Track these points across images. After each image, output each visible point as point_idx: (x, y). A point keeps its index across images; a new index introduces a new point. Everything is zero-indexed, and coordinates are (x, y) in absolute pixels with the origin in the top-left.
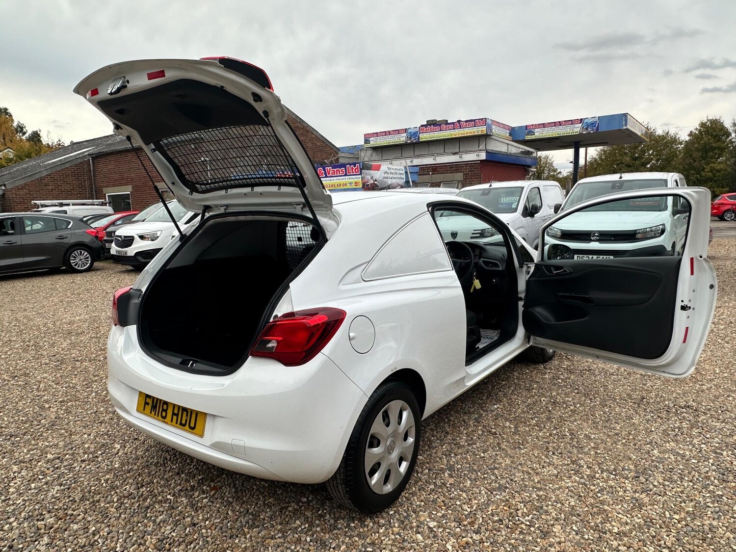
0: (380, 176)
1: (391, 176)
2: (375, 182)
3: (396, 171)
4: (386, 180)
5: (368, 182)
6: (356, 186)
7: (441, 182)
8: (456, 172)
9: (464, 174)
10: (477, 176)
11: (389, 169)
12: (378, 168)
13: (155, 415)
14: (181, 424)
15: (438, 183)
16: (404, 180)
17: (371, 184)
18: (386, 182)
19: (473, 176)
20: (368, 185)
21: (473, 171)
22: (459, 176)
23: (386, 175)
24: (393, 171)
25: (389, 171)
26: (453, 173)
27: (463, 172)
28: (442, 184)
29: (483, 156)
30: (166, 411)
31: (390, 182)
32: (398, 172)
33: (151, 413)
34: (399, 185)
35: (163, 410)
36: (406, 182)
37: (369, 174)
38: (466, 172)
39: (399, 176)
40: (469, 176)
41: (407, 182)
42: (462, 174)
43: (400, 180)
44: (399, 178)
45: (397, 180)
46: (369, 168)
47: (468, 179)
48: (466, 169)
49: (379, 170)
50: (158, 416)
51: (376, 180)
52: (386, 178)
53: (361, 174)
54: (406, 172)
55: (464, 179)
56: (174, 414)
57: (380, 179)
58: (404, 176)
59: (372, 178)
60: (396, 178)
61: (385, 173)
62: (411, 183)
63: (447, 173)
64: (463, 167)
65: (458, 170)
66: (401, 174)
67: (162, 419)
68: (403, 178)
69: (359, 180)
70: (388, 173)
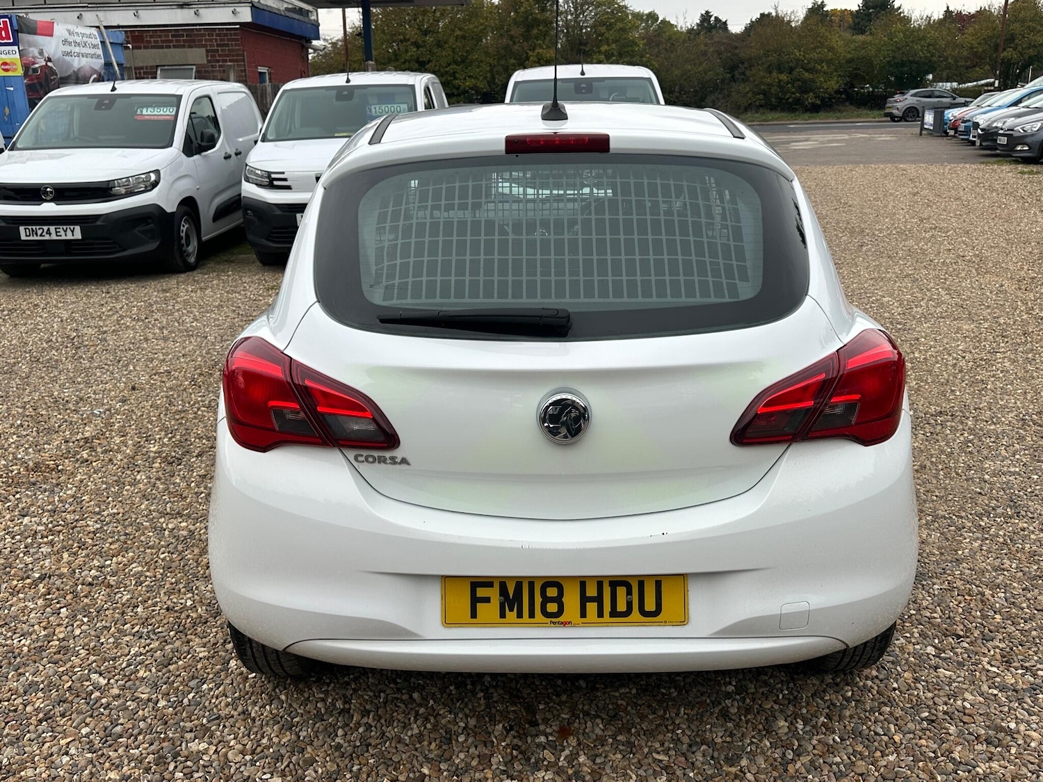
0: (57, 48)
1: (77, 49)
2: (49, 64)
3: (85, 39)
4: (67, 58)
5: (34, 63)
6: (6, 70)
7: (157, 66)
8: (190, 47)
9: (207, 51)
10: (237, 55)
11: (70, 33)
12: (48, 31)
13: (520, 615)
14: (614, 613)
15: (151, 67)
16: (102, 61)
17: (41, 67)
18: (69, 65)
19: (228, 56)
20: (35, 70)
21: (228, 45)
22: (198, 55)
23: (68, 49)
24: (78, 39)
25: (71, 39)
26: (183, 46)
27: (205, 46)
28: (159, 72)
29: (245, 15)
30: (559, 600)
31: (77, 63)
32: (89, 40)
33: (503, 615)
34: (95, 71)
35: (546, 600)
36: (105, 64)
37: (35, 45)
38: (210, 46)
39: (92, 51)
40: (220, 56)
41: (108, 65)
42: (204, 49)
43: (94, 60)
44: (92, 56)
45: (89, 60)
46: (32, 29)
47: (218, 61)
48: (211, 40)
49: (52, 36)
50: (532, 615)
51: (49, 60)
52: (69, 54)
53: (15, 43)
54: (103, 43)
55: (209, 61)
56: (584, 600)
57: (56, 58)
58: (100, 52)
59: (41, 53)
60: (86, 56)
61: (65, 42)
62: (117, 68)
63: (168, 47)
64: (204, 35)
65: (194, 41)
66: (95, 46)
67: (548, 620)
68: (98, 57)
69: (12, 56)
70: (70, 43)
